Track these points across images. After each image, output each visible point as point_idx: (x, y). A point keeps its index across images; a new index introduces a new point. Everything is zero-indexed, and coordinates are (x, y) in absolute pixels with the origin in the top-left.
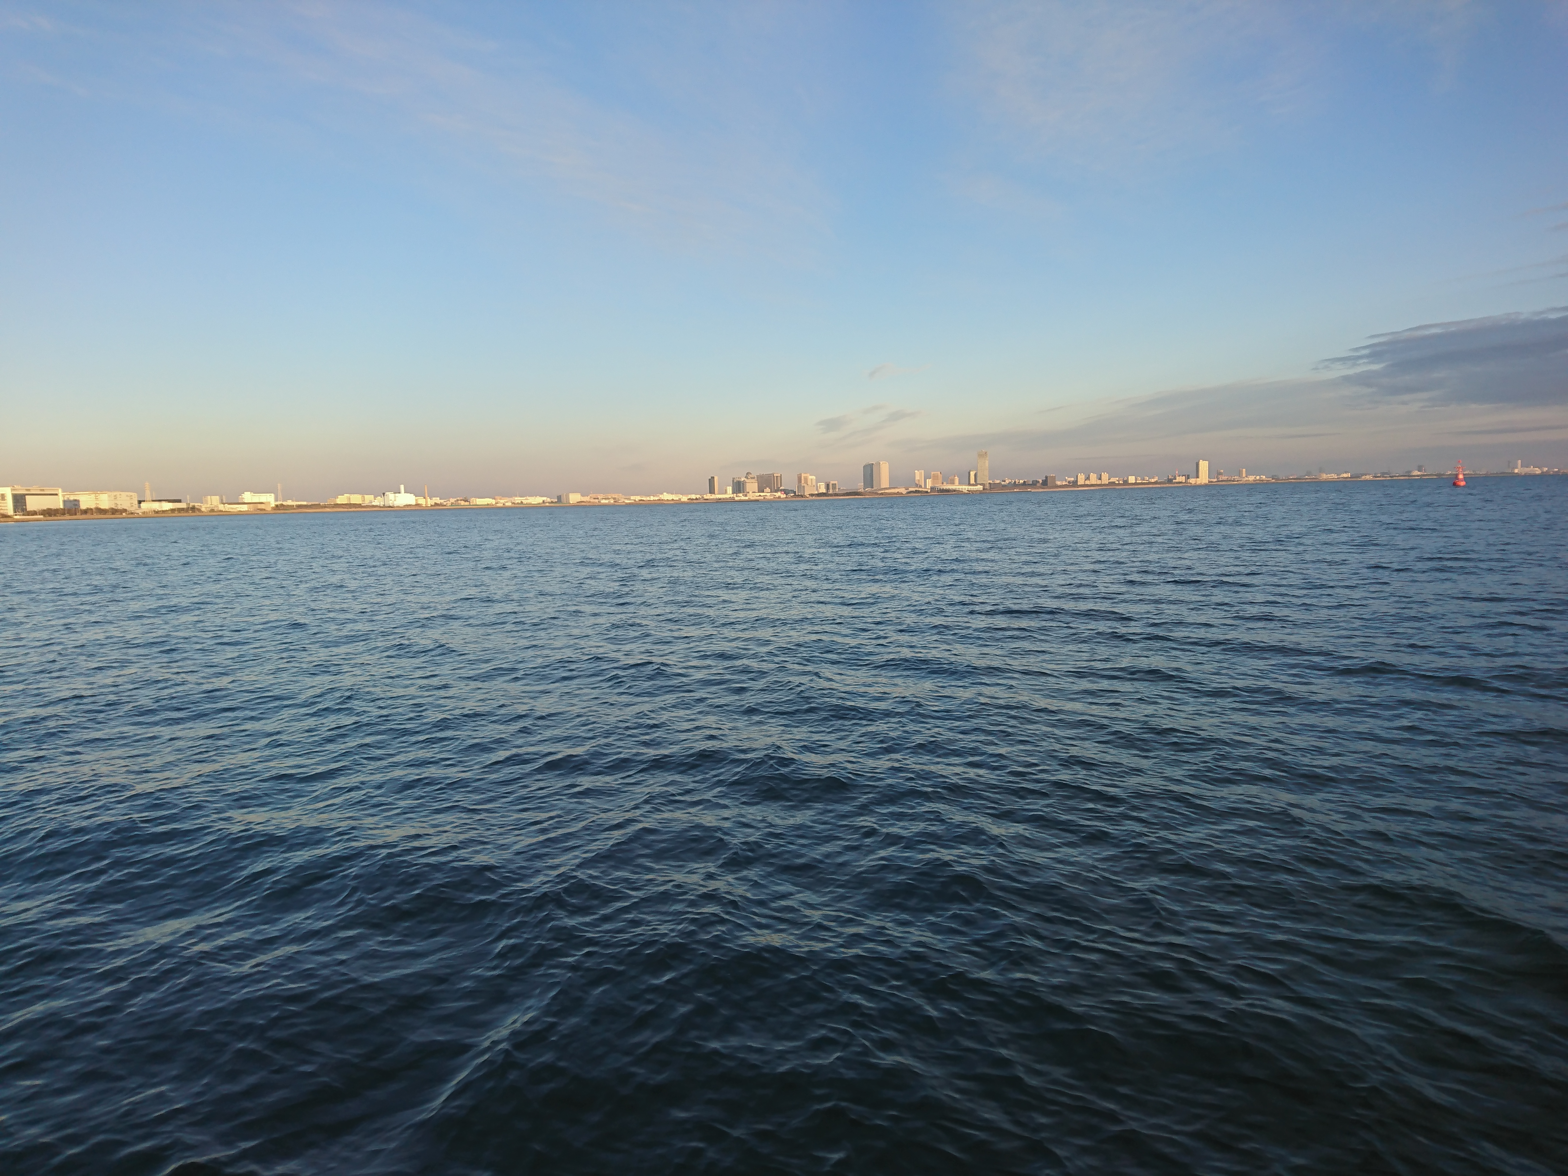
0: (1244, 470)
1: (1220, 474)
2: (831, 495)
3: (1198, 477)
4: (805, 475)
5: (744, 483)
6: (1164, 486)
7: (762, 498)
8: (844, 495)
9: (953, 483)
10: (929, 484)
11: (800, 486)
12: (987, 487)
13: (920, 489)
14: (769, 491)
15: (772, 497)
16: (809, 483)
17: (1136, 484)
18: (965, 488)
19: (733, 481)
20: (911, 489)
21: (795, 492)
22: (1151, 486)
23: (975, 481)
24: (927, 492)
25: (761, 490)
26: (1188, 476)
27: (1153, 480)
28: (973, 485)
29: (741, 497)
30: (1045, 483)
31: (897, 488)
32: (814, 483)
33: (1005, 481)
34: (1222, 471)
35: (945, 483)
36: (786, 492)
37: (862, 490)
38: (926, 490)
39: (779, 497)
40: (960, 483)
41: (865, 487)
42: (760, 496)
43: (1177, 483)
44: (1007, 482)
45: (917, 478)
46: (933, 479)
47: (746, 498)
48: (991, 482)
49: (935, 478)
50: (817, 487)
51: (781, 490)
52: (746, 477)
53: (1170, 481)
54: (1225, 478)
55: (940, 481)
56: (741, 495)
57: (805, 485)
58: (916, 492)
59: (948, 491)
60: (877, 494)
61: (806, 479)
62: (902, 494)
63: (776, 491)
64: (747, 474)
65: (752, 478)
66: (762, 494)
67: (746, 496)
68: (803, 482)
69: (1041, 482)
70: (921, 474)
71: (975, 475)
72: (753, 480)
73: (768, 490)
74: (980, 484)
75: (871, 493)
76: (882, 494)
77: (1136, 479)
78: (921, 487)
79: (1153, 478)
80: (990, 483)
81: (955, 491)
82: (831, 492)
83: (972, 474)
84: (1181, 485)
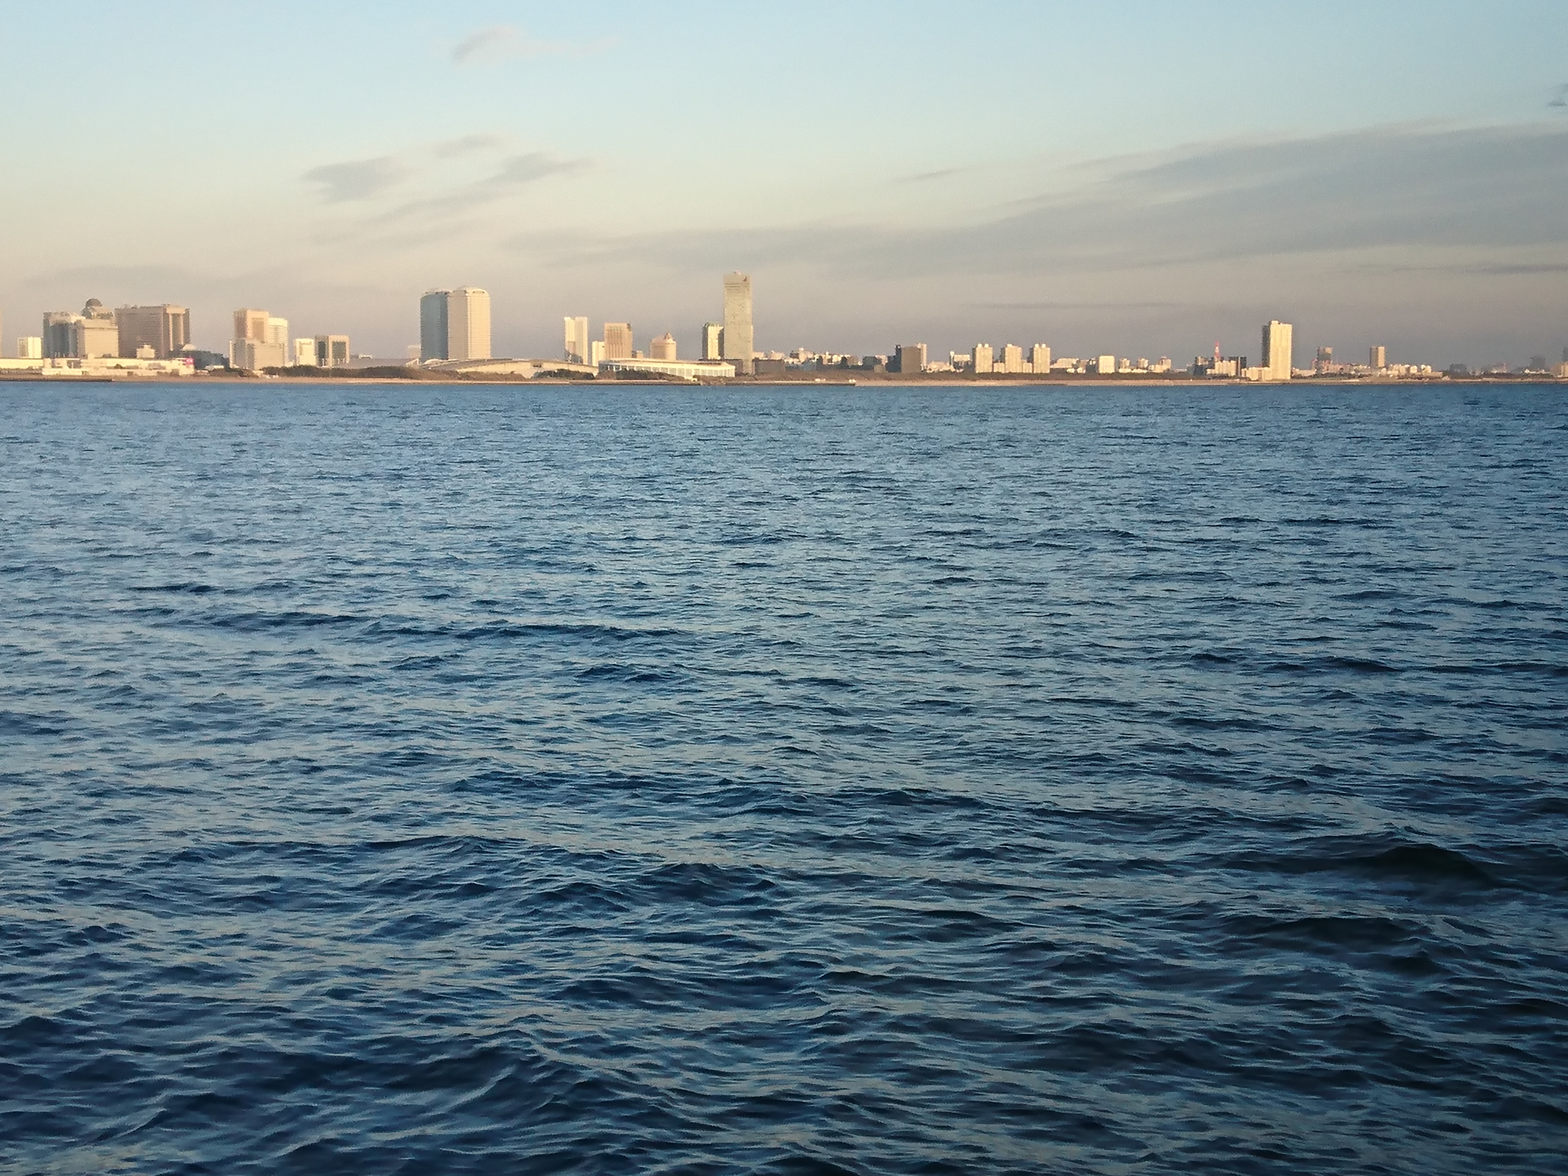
0: (1381, 349)
1: (1323, 357)
2: (326, 373)
3: (1265, 363)
4: (258, 315)
5: (78, 328)
6: (1185, 383)
7: (123, 373)
8: (362, 374)
9: (659, 353)
10: (599, 353)
11: (239, 347)
12: (750, 368)
13: (573, 368)
14: (152, 353)
15: (153, 373)
16: (269, 336)
17: (1116, 376)
18: (689, 370)
19: (46, 322)
20: (548, 367)
21: (225, 362)
22: (1151, 382)
23: (721, 352)
24: (589, 376)
25: (128, 351)
26: (1244, 360)
27: (1158, 369)
28: (714, 362)
29: (64, 368)
30: (894, 365)
31: (509, 360)
32: (284, 338)
33: (796, 356)
34: (1329, 350)
35: (640, 353)
36: (199, 360)
37: (414, 363)
38: (588, 370)
39: (175, 374)
40: (681, 356)
41: (426, 354)
42: (118, 367)
43: (1215, 377)
44: (802, 358)
45: (570, 336)
46: (610, 343)
47: (77, 372)
48: (761, 356)
49: (614, 338)
50: (292, 348)
51: (187, 354)
52: (86, 314)
53: (1199, 372)
54: (1334, 368)
55: (627, 347)
56: (63, 361)
57: (256, 342)
58: (562, 373)
59: (644, 375)
60: (453, 374)
61: (259, 326)
62: (520, 377)
63: (170, 356)
64: (90, 303)
65: (103, 316)
66: (126, 362)
67: (77, 365)
68: (250, 333)
69: (885, 361)
70: (579, 327)
71: (721, 337)
72: (105, 323)
73: (147, 350)
74: (730, 362)
75: (436, 372)
76: (467, 376)
77: (1118, 365)
78: (577, 360)
79: (1161, 362)
80: (756, 360)
81: (661, 375)
82: (330, 363)
83: (713, 333)
84: (1224, 382)
